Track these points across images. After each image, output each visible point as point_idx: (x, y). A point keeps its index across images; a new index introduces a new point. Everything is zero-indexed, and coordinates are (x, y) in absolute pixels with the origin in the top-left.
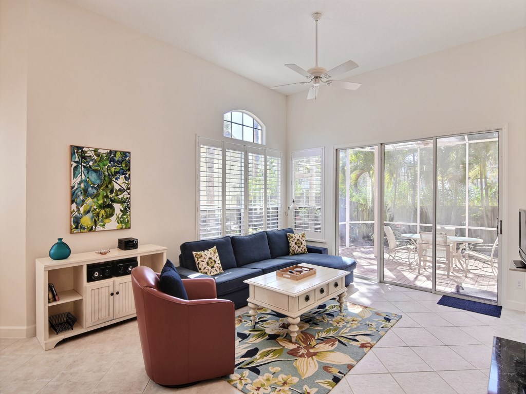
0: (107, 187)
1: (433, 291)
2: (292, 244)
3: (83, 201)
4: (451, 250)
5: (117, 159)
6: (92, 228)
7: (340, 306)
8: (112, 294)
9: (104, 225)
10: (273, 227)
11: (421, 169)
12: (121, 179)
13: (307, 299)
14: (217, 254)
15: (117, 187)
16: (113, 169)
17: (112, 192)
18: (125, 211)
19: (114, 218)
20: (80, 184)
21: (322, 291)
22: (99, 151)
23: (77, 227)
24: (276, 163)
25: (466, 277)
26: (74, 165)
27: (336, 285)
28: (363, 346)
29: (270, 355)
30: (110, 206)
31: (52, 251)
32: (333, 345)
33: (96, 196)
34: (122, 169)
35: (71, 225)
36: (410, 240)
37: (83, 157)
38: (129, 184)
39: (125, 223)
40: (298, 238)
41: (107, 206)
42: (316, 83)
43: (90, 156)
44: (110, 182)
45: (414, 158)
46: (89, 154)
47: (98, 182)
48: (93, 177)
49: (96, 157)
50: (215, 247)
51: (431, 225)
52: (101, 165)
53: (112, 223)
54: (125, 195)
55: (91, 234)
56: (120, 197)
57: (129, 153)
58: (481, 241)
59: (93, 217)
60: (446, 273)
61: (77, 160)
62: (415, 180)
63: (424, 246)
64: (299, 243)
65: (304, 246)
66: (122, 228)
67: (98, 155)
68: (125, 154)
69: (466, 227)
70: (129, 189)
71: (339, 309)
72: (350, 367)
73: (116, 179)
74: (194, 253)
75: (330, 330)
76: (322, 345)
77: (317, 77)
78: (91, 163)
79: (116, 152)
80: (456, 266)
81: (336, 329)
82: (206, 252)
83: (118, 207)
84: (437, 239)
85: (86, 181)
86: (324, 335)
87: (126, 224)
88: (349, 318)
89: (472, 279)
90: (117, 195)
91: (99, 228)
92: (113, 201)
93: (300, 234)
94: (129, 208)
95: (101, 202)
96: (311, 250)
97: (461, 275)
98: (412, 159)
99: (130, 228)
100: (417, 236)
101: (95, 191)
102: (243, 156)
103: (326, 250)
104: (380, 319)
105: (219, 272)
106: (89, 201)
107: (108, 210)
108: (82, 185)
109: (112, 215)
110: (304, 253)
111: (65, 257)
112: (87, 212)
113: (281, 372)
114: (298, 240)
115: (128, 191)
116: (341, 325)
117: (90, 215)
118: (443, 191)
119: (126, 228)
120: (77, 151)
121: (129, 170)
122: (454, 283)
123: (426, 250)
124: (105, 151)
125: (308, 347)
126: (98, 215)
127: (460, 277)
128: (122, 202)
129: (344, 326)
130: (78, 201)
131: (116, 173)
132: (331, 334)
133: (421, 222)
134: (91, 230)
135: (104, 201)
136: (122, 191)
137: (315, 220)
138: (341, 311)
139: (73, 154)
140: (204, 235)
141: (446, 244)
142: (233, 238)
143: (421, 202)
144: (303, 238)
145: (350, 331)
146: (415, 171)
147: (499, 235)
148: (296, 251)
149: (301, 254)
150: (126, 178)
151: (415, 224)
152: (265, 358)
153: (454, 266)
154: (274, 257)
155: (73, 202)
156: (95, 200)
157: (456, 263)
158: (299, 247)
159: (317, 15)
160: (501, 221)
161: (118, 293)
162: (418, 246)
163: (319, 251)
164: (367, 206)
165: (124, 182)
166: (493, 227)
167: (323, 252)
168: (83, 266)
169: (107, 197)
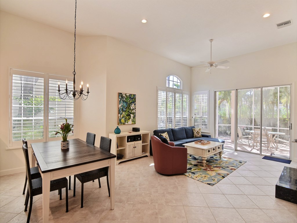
0: (129, 108)
1: (260, 154)
2: (195, 133)
3: (122, 113)
4: (269, 138)
5: (132, 97)
6: (124, 123)
7: (220, 157)
8: (134, 147)
9: (128, 122)
10: (184, 126)
11: (255, 99)
12: (133, 105)
13: (209, 151)
14: (168, 135)
15: (132, 108)
16: (131, 101)
17: (130, 110)
18: (134, 117)
19: (131, 120)
20: (121, 107)
21: (214, 149)
22: (127, 94)
23: (120, 123)
24: (186, 97)
25: (277, 150)
26: (120, 100)
27: (219, 148)
28: (231, 169)
29: (197, 170)
30: (130, 115)
31: (115, 131)
32: (220, 168)
33: (125, 111)
35: (118, 122)
36: (249, 133)
37: (122, 97)
38: (135, 107)
39: (134, 122)
40: (197, 130)
41: (129, 115)
42: (211, 67)
43: (124, 97)
44: (130, 106)
45: (251, 93)
46: (124, 96)
47: (126, 106)
48: (125, 104)
49: (126, 97)
50: (166, 132)
51: (260, 127)
52: (127, 100)
53: (130, 122)
54: (134, 111)
55: (124, 126)
56: (132, 112)
57: (136, 95)
58: (284, 134)
59: (125, 119)
60: (267, 149)
61: (120, 98)
62: (251, 105)
63: (256, 136)
64: (198, 133)
65: (200, 134)
67: (126, 96)
68: (134, 95)
69: (278, 128)
70: (135, 109)
71: (219, 158)
72: (228, 174)
73: (132, 105)
74: (160, 134)
75: (217, 164)
76: (216, 168)
77: (211, 65)
78: (124, 99)
79: (132, 94)
80: (272, 146)
81: (219, 164)
82: (164, 134)
83: (132, 115)
84: (262, 133)
85: (123, 106)
86: (215, 166)
88: (224, 161)
89: (280, 151)
90: (132, 111)
91: (126, 123)
92: (131, 113)
93: (198, 129)
94: (135, 116)
95: (127, 114)
96: (203, 136)
97: (274, 150)
98: (250, 94)
99: (135, 124)
100: (253, 131)
101: (125, 110)
102: (173, 95)
103: (210, 136)
104: (238, 162)
106: (124, 113)
107: (129, 116)
108: (122, 107)
109: (130, 118)
110: (200, 137)
111: (119, 133)
112: (123, 117)
113: (203, 174)
114: (198, 131)
116: (221, 163)
117: (124, 118)
118: (266, 110)
119: (134, 124)
120: (120, 94)
121: (135, 101)
122: (270, 152)
123: (257, 138)
124: (128, 95)
125: (210, 168)
126: (126, 119)
127: (273, 150)
128: (133, 114)
129: (223, 164)
130: (120, 113)
131: (132, 102)
132: (218, 165)
133: (254, 125)
134: (124, 124)
135: (128, 113)
136: (133, 109)
137: (204, 123)
138: (220, 159)
139: (119, 96)
140: (160, 128)
141: (267, 135)
142: (172, 129)
143: (254, 116)
144: (200, 131)
145: (225, 165)
146: (251, 100)
147: (291, 130)
148: (197, 136)
149: (199, 137)
150: (134, 104)
151: (251, 126)
152: (195, 170)
153: (271, 146)
154: (188, 138)
155: (119, 113)
156: (125, 113)
157: (272, 145)
158: (198, 134)
159: (211, 40)
160: (291, 124)
161: (136, 147)
162: (253, 136)
163: (207, 136)
164: (226, 117)
166: (288, 128)
167: (209, 137)
168: (126, 136)
169: (129, 112)
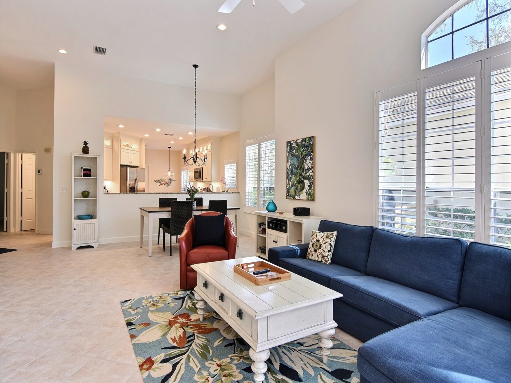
0: (301, 167)
3: (291, 178)
5: (306, 144)
9: (300, 196)
12: (309, 160)
15: (306, 167)
16: (304, 153)
17: (303, 172)
18: (311, 186)
19: (304, 191)
20: (290, 166)
22: (298, 141)
23: (289, 195)
26: (288, 154)
30: (303, 182)
33: (296, 174)
34: (309, 152)
35: (286, 194)
37: (291, 148)
38: (313, 163)
41: (301, 182)
43: (294, 146)
44: (303, 164)
46: (294, 144)
47: (297, 164)
48: (295, 160)
49: (296, 146)
50: (336, 233)
52: (299, 151)
53: (304, 195)
54: (310, 173)
56: (308, 174)
57: (314, 137)
59: (295, 189)
61: (289, 150)
66: (308, 200)
67: (297, 144)
68: (311, 138)
70: (313, 167)
73: (306, 160)
78: (294, 151)
79: (306, 138)
83: (307, 182)
85: (293, 164)
87: (311, 196)
90: (306, 173)
91: (298, 198)
92: (304, 178)
94: (313, 183)
95: (298, 178)
99: (313, 201)
101: (296, 171)
105: (320, 260)
106: (294, 177)
107: (302, 184)
109: (304, 188)
111: (274, 211)
115: (313, 169)
117: (294, 187)
119: (311, 200)
120: (289, 144)
121: (313, 151)
124: (301, 140)
126: (297, 188)
128: (309, 178)
130: (289, 177)
131: (306, 155)
134: (294, 198)
135: (300, 178)
136: (309, 169)
139: (287, 147)
155: (287, 178)
156: (296, 177)
161: (277, 242)
165: (310, 162)
168: (266, 217)
169: (301, 174)
